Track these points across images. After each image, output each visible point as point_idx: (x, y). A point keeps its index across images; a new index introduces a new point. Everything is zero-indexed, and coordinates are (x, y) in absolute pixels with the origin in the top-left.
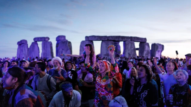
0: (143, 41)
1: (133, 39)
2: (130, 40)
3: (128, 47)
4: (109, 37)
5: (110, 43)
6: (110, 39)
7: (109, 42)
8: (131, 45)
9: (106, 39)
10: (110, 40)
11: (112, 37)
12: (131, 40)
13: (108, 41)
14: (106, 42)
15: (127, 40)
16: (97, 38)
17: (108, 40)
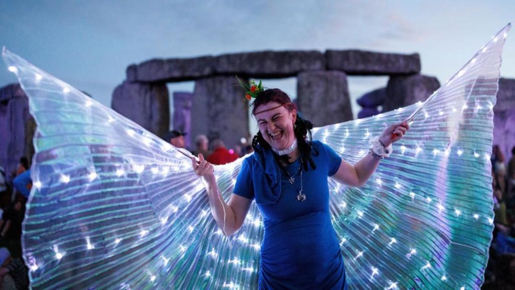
0: (401, 66)
1: (336, 62)
2: (318, 65)
3: (310, 100)
4: (218, 59)
5: (225, 84)
6: (224, 67)
7: (221, 82)
8: (327, 91)
9: (207, 71)
10: (227, 74)
11: (229, 57)
12: (328, 68)
13: (218, 79)
14: (210, 82)
15: (304, 66)
16: (166, 67)
17: (215, 74)
